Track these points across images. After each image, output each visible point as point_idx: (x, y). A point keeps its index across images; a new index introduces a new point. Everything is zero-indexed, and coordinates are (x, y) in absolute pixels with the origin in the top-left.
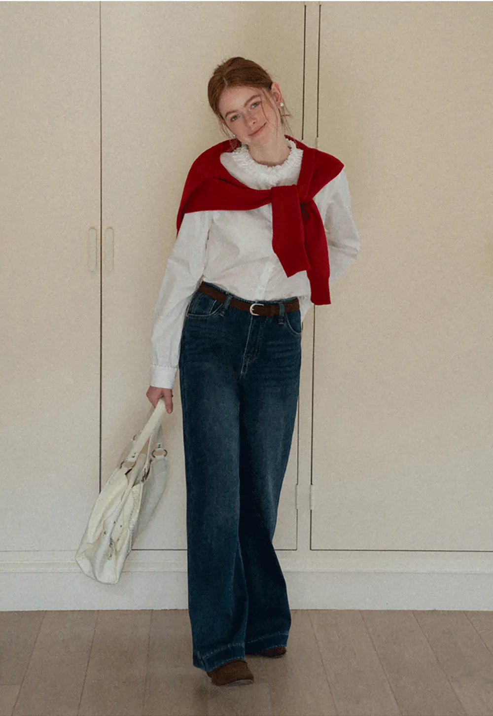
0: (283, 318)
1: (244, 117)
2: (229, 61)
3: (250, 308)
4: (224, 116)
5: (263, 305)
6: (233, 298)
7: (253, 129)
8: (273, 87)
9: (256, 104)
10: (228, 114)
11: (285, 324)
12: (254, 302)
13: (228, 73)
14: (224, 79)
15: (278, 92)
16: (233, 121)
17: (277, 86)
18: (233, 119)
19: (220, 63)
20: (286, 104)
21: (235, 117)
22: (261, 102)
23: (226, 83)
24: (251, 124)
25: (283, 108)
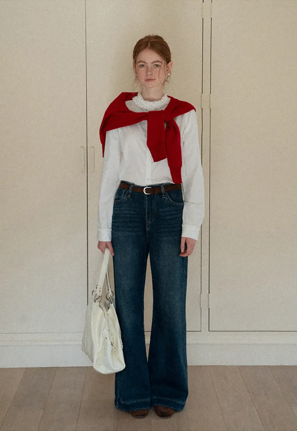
0: (165, 194)
1: (147, 68)
2: (156, 36)
3: (143, 190)
4: (137, 62)
5: (151, 187)
6: (134, 186)
7: (149, 77)
8: (170, 63)
9: (157, 65)
10: (140, 61)
11: (166, 198)
12: (145, 187)
13: (153, 42)
14: (149, 44)
15: (170, 67)
16: (141, 67)
17: (172, 64)
18: (141, 66)
19: (151, 35)
20: (171, 75)
21: (143, 65)
22: (160, 66)
23: (149, 46)
24: (149, 73)
25: (168, 76)
